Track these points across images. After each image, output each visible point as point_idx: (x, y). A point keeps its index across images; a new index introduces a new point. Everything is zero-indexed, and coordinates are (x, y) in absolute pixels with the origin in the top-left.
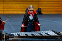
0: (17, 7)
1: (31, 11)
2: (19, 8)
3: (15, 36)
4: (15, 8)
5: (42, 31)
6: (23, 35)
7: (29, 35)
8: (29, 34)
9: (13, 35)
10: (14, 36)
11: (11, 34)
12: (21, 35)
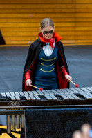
0: (20, 27)
1: (48, 34)
2: (24, 30)
3: (13, 101)
4: (15, 30)
5: (83, 88)
6: (33, 99)
7: (49, 98)
8: (50, 95)
9: (9, 98)
10: (11, 100)
11: (3, 94)
12: (28, 98)
